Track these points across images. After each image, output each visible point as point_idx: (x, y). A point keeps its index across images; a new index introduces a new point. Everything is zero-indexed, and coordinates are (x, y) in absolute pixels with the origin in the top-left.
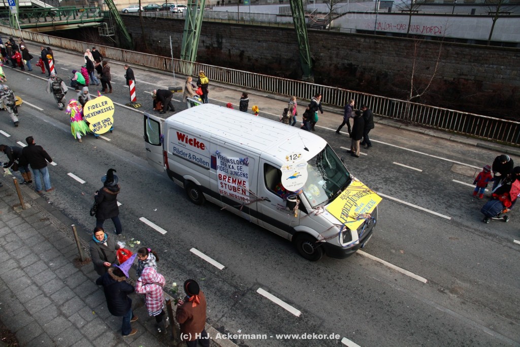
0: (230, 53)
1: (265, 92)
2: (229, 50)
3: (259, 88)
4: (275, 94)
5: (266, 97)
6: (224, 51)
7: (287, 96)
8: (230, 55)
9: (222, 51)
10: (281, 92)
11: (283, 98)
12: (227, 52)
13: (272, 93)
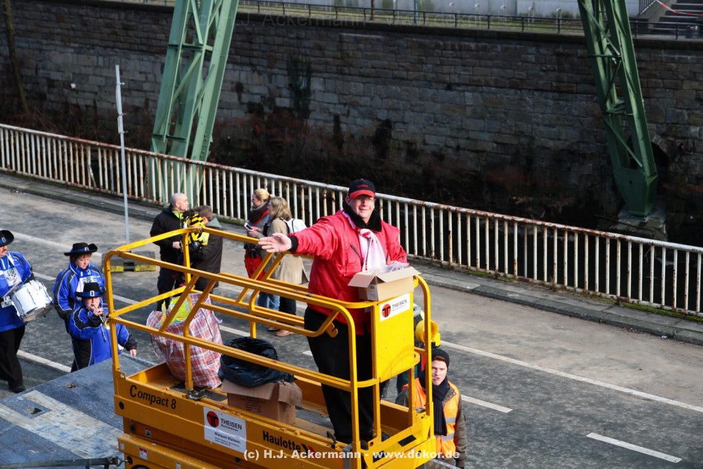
0: (337, 128)
1: (467, 273)
2: (337, 119)
3: (447, 258)
4: (506, 281)
5: (473, 292)
6: (317, 121)
7: (553, 289)
8: (337, 139)
9: (311, 123)
10: (531, 275)
11: (537, 295)
12: (330, 127)
13: (496, 277)
